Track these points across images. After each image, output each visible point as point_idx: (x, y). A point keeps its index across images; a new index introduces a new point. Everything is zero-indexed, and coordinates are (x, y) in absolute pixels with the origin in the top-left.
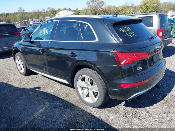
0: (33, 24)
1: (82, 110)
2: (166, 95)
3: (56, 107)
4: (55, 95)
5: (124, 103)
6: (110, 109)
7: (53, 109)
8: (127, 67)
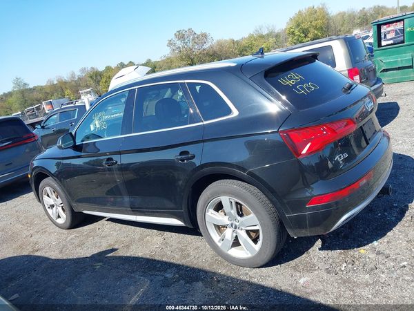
0: (59, 110)
1: (229, 278)
2: (406, 208)
3: (166, 284)
4: (157, 258)
5: (319, 243)
6: (293, 263)
7: (163, 291)
8: (314, 161)
